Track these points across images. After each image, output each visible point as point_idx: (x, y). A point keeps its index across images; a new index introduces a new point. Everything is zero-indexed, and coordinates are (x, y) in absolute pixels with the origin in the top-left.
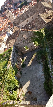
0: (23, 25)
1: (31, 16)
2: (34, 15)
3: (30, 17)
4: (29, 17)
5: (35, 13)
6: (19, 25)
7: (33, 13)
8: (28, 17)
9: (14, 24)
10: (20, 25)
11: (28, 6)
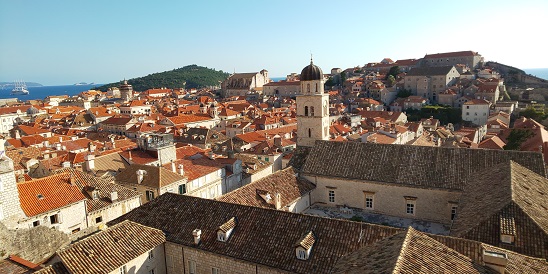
0: (332, 194)
1: (409, 185)
2: (429, 192)
3: (400, 184)
4: (393, 183)
5: (439, 186)
6: (312, 179)
7: (433, 180)
8: (388, 175)
9: (300, 155)
10: (323, 182)
11: (448, 131)
